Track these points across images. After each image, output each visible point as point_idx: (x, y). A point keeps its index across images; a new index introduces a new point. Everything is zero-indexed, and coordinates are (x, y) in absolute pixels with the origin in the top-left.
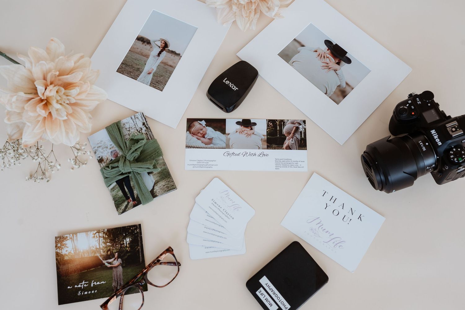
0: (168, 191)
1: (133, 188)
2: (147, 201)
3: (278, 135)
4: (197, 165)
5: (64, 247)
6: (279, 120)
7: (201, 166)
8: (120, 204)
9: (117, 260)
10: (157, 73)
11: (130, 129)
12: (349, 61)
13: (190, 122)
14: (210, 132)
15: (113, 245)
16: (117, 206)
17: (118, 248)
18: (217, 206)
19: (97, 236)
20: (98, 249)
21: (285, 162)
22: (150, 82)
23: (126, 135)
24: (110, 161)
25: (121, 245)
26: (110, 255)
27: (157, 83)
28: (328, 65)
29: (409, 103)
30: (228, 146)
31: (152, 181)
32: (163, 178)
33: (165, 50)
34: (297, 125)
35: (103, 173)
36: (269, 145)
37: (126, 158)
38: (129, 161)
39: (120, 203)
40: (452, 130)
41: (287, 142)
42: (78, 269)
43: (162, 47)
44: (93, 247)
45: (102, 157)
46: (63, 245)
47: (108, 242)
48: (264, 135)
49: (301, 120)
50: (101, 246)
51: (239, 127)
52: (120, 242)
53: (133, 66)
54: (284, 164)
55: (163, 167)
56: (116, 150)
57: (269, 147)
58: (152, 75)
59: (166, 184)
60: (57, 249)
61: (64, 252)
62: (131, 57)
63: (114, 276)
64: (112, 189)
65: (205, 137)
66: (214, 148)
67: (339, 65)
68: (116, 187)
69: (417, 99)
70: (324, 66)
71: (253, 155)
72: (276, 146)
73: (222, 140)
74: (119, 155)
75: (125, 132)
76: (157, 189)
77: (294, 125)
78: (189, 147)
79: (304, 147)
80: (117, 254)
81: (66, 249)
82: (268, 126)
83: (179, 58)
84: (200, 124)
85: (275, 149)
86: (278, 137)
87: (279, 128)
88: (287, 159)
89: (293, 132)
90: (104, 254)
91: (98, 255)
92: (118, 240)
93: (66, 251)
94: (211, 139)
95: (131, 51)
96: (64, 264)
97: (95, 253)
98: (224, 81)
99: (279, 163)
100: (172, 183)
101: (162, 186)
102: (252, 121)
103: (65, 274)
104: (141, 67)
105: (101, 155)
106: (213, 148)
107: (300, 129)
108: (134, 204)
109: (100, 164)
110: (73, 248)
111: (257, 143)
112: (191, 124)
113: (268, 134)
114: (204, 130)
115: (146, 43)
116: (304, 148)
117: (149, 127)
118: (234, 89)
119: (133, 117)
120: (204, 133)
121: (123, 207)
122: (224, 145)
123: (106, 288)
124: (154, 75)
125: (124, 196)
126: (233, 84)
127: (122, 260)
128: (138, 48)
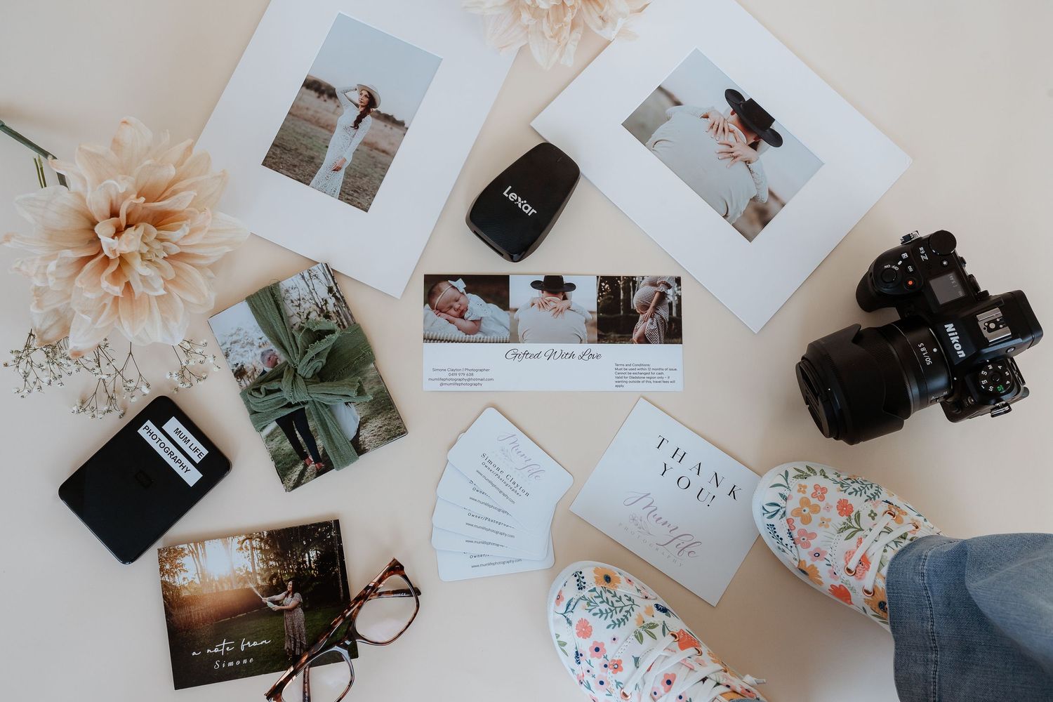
0: (388, 439)
1: (313, 433)
2: (346, 462)
3: (622, 312)
4: (449, 380)
5: (178, 572)
6: (623, 277)
7: (458, 382)
8: (288, 469)
9: (293, 597)
10: (355, 169)
11: (302, 302)
12: (776, 140)
13: (433, 283)
14: (476, 305)
15: (282, 564)
16: (283, 472)
17: (293, 570)
18: (494, 469)
19: (246, 547)
20: (251, 574)
21: (637, 371)
22: (338, 191)
23: (292, 316)
24: (261, 375)
25: (299, 564)
26: (276, 586)
27: (355, 191)
28: (732, 150)
29: (904, 257)
30: (514, 338)
31: (355, 419)
32: (379, 411)
33: (369, 112)
34: (662, 288)
35: (247, 402)
36: (603, 334)
37: (296, 370)
38: (304, 378)
39: (288, 466)
40: (988, 326)
41: (641, 327)
42: (210, 616)
43: (362, 106)
44: (241, 570)
45: (242, 366)
46: (176, 567)
47: (271, 560)
48: (591, 312)
49: (671, 278)
50: (257, 568)
51: (537, 293)
52: (297, 559)
53: (298, 151)
54: (634, 376)
55: (377, 388)
56: (272, 350)
57: (602, 339)
58: (342, 172)
59: (385, 425)
60: (163, 575)
61: (179, 580)
62: (293, 128)
63: (287, 628)
64: (268, 436)
65: (466, 316)
66: (485, 340)
67: (756, 149)
68: (278, 431)
69: (921, 249)
70: (722, 152)
71: (568, 356)
72: (617, 335)
73: (502, 325)
74: (280, 360)
75: (290, 309)
76: (366, 435)
77: (656, 289)
78: (430, 340)
79: (676, 338)
80: (290, 583)
81: (183, 575)
82: (600, 290)
83: (401, 132)
84: (453, 287)
85: (615, 342)
86: (621, 316)
87: (624, 296)
88: (641, 365)
89: (652, 304)
90: (264, 584)
91: (252, 586)
92: (292, 555)
93: (184, 579)
94: (477, 322)
95: (293, 115)
96: (181, 606)
97: (245, 582)
98: (505, 193)
99: (623, 373)
100: (397, 423)
101: (376, 430)
102: (566, 280)
103: (185, 627)
104: (317, 154)
105: (239, 360)
106: (483, 342)
107: (669, 296)
108: (317, 469)
109: (239, 380)
110: (198, 573)
111: (576, 331)
112: (433, 287)
113: (602, 308)
114: (462, 300)
115: (325, 96)
116: (675, 340)
117: (343, 297)
118: (527, 211)
119: (306, 275)
120: (462, 308)
121: (295, 476)
122: (507, 335)
123: (272, 653)
124: (347, 174)
125: (295, 452)
126: (525, 202)
127: (303, 597)
128: (307, 109)
